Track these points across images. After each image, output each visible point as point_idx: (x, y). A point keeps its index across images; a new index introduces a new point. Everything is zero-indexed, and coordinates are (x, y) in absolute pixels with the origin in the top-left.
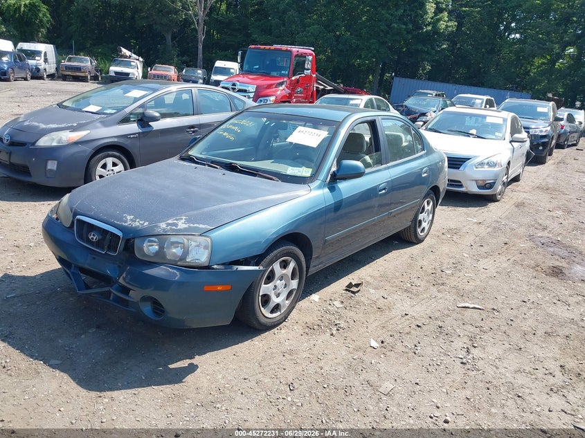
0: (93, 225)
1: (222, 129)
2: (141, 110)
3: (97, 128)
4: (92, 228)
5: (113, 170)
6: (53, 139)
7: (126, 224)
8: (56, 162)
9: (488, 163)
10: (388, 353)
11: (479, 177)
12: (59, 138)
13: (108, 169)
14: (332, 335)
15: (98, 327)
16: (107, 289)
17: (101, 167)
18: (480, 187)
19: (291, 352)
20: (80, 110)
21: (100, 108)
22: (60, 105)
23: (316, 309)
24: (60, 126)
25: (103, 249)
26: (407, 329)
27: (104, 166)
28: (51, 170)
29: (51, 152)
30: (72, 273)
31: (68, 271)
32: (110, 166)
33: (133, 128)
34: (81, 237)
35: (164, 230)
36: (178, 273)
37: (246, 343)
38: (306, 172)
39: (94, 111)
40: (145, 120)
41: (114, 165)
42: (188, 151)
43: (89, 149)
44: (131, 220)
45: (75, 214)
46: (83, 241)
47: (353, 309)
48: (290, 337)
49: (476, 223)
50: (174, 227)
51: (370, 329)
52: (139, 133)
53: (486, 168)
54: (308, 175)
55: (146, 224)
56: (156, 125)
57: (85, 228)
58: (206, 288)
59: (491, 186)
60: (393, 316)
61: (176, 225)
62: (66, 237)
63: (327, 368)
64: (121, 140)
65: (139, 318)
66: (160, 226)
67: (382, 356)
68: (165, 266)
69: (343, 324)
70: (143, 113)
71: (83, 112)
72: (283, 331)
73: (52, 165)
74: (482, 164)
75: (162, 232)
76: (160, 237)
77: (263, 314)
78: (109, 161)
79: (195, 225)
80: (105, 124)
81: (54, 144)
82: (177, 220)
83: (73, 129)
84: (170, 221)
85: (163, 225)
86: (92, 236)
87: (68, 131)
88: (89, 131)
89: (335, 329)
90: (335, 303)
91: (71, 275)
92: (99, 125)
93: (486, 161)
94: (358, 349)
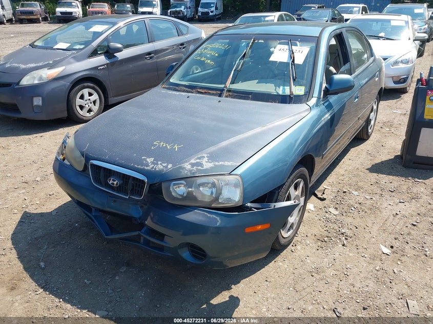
0: (110, 170)
1: (198, 54)
2: (106, 44)
3: (70, 63)
4: (109, 173)
5: (89, 100)
6: (34, 78)
7: (148, 168)
8: (41, 98)
9: (402, 61)
10: (402, 258)
11: (393, 74)
12: (40, 76)
13: (85, 99)
14: (343, 245)
15: (128, 264)
16: (137, 233)
17: (80, 98)
18: (395, 82)
19: (318, 270)
20: (52, 48)
21: (69, 45)
22: (32, 45)
23: (316, 218)
24: (38, 65)
25: (127, 194)
26: (406, 230)
27: (82, 97)
28: (37, 106)
29: (33, 90)
30: (94, 216)
31: (90, 215)
32: (86, 96)
33: (101, 60)
34: (98, 181)
35: (190, 171)
36: (218, 218)
37: (270, 265)
38: (299, 90)
39: (65, 48)
40: (111, 52)
41: (90, 94)
42: (169, 78)
43: (67, 83)
44: (153, 163)
45: (88, 159)
46: (102, 186)
47: (349, 214)
48: (309, 254)
49: (401, 114)
50: (200, 168)
51: (374, 234)
52: (107, 64)
53: (402, 66)
54: (302, 93)
55: (170, 166)
56: (120, 56)
57: (102, 173)
58: (248, 230)
59: (405, 80)
60: (386, 217)
61: (201, 164)
62: (82, 181)
63: (358, 285)
64: (92, 72)
65: (177, 261)
66: (184, 168)
67: (399, 263)
68: (199, 210)
69: (349, 233)
70: (108, 46)
71: (55, 49)
72: (299, 247)
73: (38, 101)
74: (396, 63)
75: (189, 175)
76: (188, 179)
77: (282, 236)
78: (86, 92)
79: (220, 163)
80: (78, 59)
81: (36, 82)
82: (199, 158)
83: (51, 67)
84: (193, 161)
85: (187, 166)
86: (111, 182)
87: (46, 69)
88: (64, 67)
89: (344, 238)
90: (331, 210)
91: (93, 218)
92: (72, 60)
93: (400, 60)
94: (373, 258)
